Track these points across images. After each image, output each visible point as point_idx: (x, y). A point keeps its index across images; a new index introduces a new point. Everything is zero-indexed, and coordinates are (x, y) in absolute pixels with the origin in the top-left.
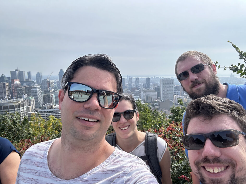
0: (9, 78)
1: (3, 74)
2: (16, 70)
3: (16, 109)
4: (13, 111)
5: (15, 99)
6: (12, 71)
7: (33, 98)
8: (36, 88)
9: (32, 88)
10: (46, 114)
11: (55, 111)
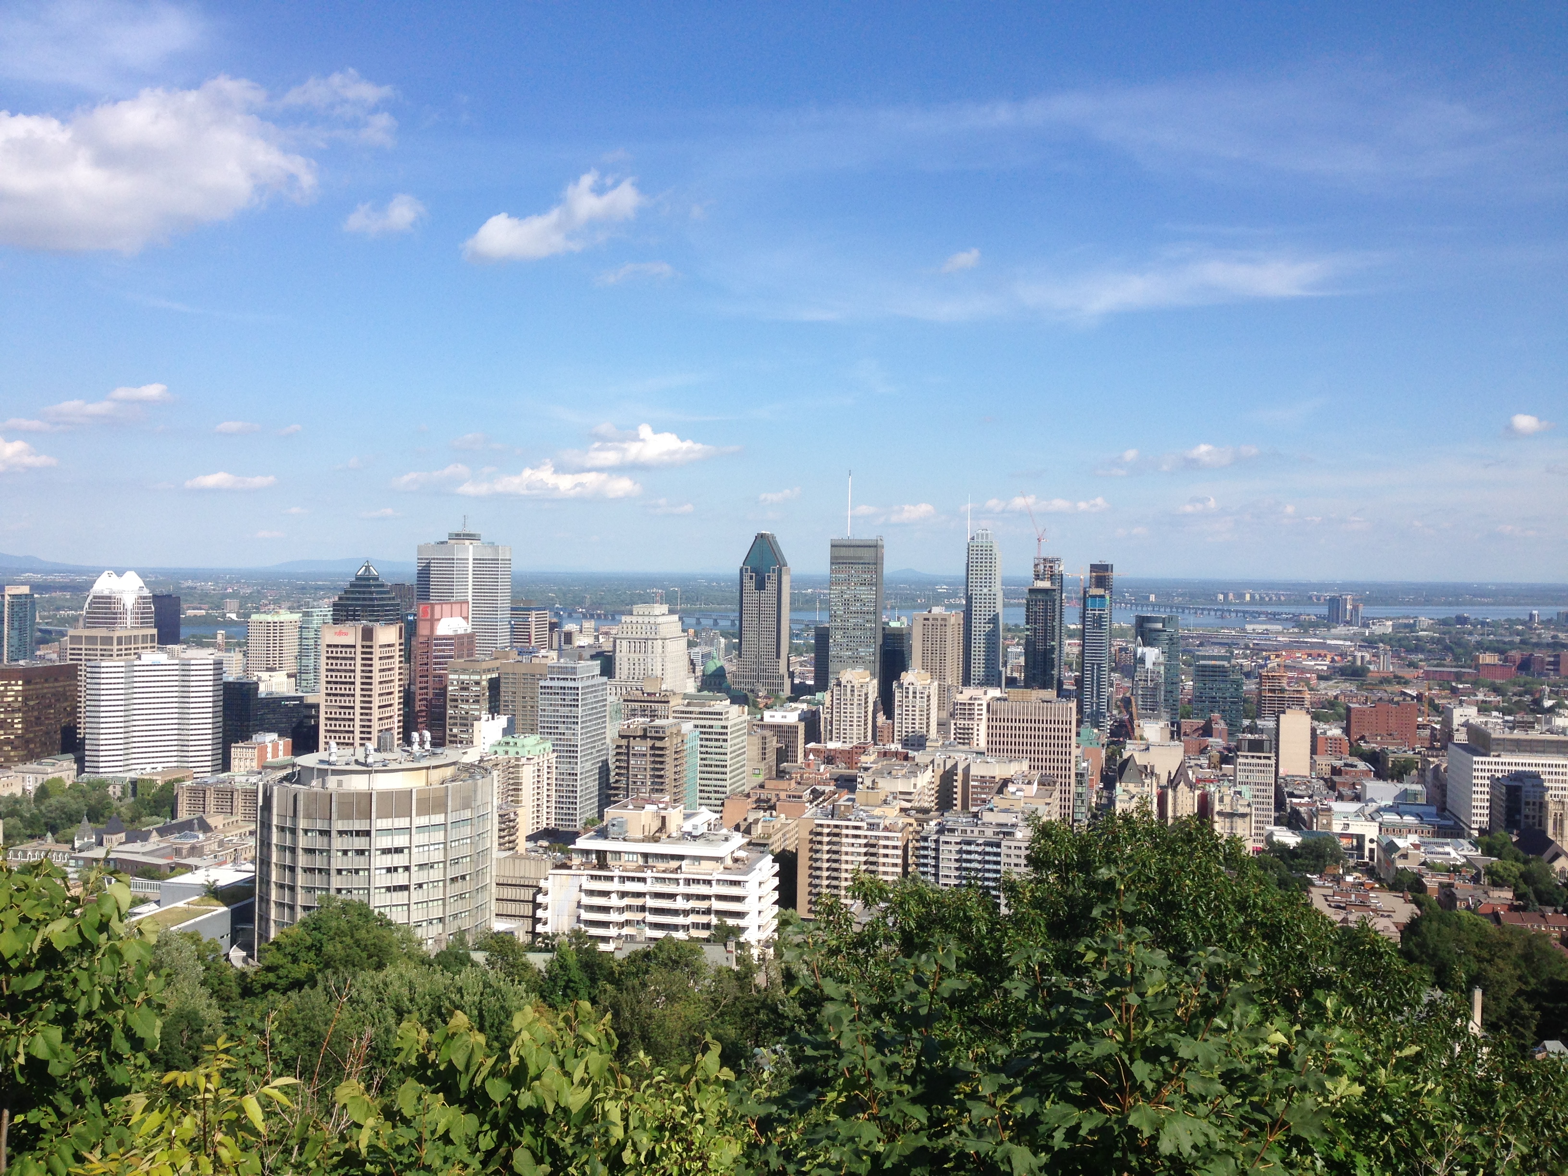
1: (368, 568)
2: (459, 535)
3: (419, 821)
4: (396, 838)
5: (422, 743)
6: (430, 542)
7: (548, 745)
8: (572, 671)
9: (543, 671)
10: (623, 879)
11: (681, 858)
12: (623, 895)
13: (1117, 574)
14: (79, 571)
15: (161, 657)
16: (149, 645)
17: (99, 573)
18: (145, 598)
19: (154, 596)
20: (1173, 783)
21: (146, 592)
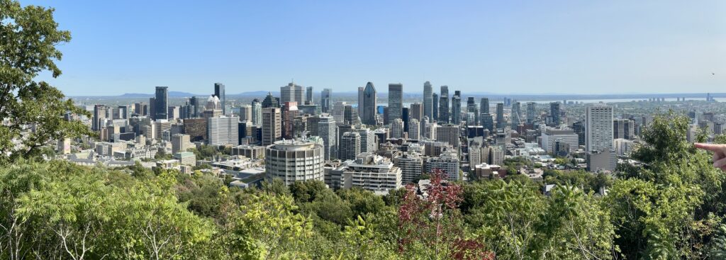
0: (278, 99)
1: (269, 93)
2: (291, 85)
3: (307, 159)
6: (284, 86)
7: (322, 138)
8: (326, 119)
9: (319, 119)
11: (378, 169)
12: (363, 178)
14: (204, 96)
15: (224, 117)
20: (483, 146)
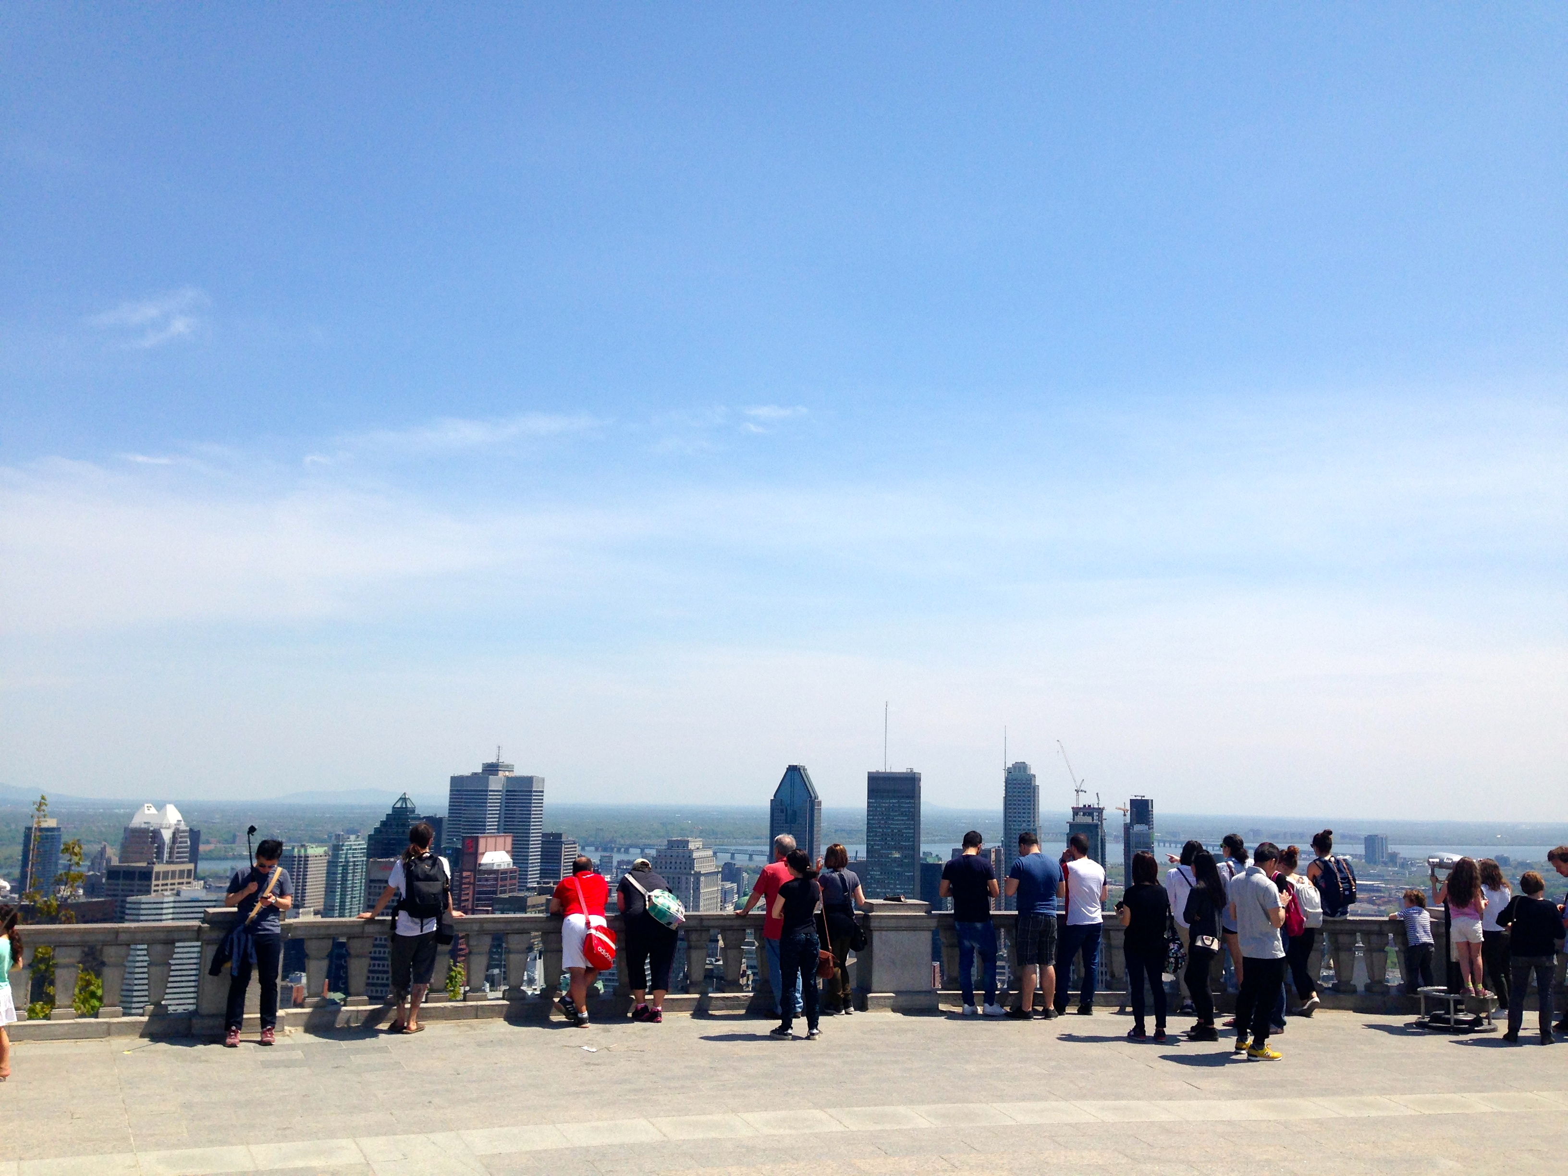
1: (404, 799)
2: (492, 769)
13: (1158, 811)
15: (200, 894)
16: (185, 880)
17: (139, 806)
18: (184, 832)
19: (191, 830)
21: (183, 827)
